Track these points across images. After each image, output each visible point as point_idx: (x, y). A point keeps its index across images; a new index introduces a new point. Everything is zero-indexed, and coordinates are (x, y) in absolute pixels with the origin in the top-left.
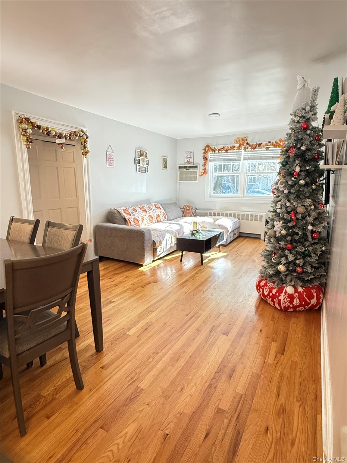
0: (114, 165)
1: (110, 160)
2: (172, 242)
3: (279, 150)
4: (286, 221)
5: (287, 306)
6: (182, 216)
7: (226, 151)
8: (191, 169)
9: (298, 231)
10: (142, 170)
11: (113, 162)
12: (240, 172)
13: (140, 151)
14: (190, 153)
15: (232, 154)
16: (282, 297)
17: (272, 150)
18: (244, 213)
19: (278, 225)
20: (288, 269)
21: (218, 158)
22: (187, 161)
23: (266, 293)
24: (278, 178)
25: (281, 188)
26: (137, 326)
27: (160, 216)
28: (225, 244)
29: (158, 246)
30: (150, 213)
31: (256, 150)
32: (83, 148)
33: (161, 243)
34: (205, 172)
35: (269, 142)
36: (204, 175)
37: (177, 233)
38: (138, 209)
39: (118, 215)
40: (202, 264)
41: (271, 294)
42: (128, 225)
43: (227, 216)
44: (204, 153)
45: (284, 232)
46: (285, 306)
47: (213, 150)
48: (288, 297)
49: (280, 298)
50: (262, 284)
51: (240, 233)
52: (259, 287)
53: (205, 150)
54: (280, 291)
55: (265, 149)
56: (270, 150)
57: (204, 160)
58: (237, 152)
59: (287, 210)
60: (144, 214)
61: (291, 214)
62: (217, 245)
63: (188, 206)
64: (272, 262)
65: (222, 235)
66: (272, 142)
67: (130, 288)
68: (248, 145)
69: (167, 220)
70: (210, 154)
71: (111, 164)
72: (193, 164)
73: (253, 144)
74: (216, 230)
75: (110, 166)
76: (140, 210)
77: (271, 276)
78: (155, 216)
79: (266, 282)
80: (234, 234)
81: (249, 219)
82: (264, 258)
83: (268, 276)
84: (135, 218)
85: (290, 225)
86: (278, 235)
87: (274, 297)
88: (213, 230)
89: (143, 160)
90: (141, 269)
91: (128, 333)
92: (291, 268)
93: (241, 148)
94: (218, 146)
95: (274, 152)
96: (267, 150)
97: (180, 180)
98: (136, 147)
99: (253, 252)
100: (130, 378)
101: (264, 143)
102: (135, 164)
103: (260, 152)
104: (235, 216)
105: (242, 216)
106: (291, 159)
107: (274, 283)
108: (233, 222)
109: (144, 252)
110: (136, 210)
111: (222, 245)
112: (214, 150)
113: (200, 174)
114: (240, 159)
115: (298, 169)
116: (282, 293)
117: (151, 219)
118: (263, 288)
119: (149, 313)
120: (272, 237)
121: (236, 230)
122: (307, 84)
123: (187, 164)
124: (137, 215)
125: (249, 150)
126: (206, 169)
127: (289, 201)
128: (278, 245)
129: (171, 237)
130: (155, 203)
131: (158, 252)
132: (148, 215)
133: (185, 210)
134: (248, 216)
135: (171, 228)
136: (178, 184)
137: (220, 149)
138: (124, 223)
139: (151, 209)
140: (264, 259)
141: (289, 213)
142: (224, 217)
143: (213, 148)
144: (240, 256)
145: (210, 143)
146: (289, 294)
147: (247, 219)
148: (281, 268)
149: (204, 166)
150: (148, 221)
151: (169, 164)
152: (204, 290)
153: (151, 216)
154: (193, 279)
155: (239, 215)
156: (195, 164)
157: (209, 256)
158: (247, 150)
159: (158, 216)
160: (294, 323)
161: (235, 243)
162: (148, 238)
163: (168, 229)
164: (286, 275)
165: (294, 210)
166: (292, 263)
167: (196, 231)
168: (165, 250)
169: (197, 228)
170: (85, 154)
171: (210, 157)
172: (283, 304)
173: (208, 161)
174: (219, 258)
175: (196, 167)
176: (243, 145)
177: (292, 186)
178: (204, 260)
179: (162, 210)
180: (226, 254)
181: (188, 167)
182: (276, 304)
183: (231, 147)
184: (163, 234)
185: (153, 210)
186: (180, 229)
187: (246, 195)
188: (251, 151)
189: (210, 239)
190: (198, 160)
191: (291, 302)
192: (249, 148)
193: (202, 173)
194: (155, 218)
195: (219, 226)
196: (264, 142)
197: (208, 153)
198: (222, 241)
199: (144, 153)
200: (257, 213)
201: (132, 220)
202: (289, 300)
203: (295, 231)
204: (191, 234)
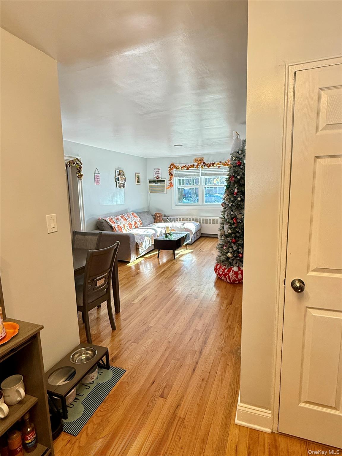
0: (100, 184)
1: (97, 180)
2: (150, 243)
3: (227, 168)
4: (231, 224)
5: (234, 280)
6: (154, 222)
7: (188, 169)
8: (159, 184)
9: (239, 230)
10: (121, 186)
11: (99, 181)
12: (199, 185)
13: (118, 170)
14: (158, 170)
15: (193, 171)
16: (230, 274)
17: (223, 168)
18: (204, 218)
19: (226, 227)
20: (233, 256)
21: (181, 174)
22: (156, 176)
23: (221, 273)
24: (225, 196)
25: (227, 202)
26: (138, 299)
27: (137, 223)
28: (191, 243)
29: (140, 247)
30: (129, 220)
31: (211, 167)
32: (78, 173)
33: (142, 244)
34: (171, 185)
35: (221, 162)
36: (170, 188)
37: (153, 236)
38: (120, 218)
39: (106, 223)
40: (175, 258)
41: (224, 273)
42: (114, 231)
43: (191, 221)
44: (170, 170)
45: (230, 231)
46: (233, 280)
47: (176, 168)
48: (235, 274)
49: (229, 275)
50: (218, 267)
51: (201, 234)
52: (216, 269)
53: (170, 167)
54: (229, 270)
55: (217, 167)
56: (221, 168)
57: (170, 176)
58: (196, 169)
59: (231, 217)
60: (125, 222)
61: (233, 220)
62: (185, 244)
63: (158, 214)
64: (224, 252)
65: (188, 236)
66: (222, 162)
67: (124, 278)
68: (204, 164)
69: (142, 226)
70: (174, 171)
71: (98, 183)
72: (161, 179)
73: (208, 164)
74: (183, 232)
75: (98, 185)
76: (121, 219)
77: (223, 262)
78: (133, 223)
79: (221, 266)
80: (197, 235)
81: (208, 222)
82: (219, 249)
83: (221, 261)
84: (118, 226)
85: (233, 226)
86: (226, 233)
87: (226, 274)
88: (180, 232)
89: (122, 178)
90: (128, 265)
91: (133, 303)
92: (235, 255)
93: (199, 166)
94: (181, 164)
95: (224, 170)
96: (219, 168)
97: (150, 192)
98: (116, 168)
99: (212, 248)
100: (142, 323)
101: (216, 163)
102: (115, 181)
103: (214, 170)
104: (197, 220)
105: (202, 220)
106: (232, 184)
107: (225, 266)
108: (196, 225)
109: (130, 251)
110: (119, 219)
111: (189, 244)
112: (178, 167)
113: (167, 187)
114: (198, 175)
115: (236, 190)
116: (231, 271)
117: (130, 226)
118: (219, 270)
119: (143, 292)
120: (223, 235)
121: (199, 232)
122: (239, 136)
123: (156, 179)
124: (120, 223)
125: (205, 168)
126: (172, 183)
127: (232, 211)
128: (227, 240)
129: (149, 239)
130: (132, 212)
131: (140, 252)
132: (128, 223)
133: (156, 217)
134: (207, 220)
135: (148, 232)
136: (149, 195)
137: (182, 167)
138: (111, 230)
139: (130, 218)
140: (219, 251)
141: (232, 219)
142: (188, 222)
143: (177, 166)
144: (203, 251)
145: (174, 162)
146: (235, 272)
147: (207, 223)
148: (229, 255)
149: (170, 180)
150: (128, 228)
151: (141, 180)
152: (179, 275)
153: (130, 224)
154: (170, 269)
155: (200, 219)
156: (163, 179)
157: (179, 253)
158: (203, 168)
159: (136, 223)
160: (238, 289)
161: (198, 243)
162: (133, 240)
163: (145, 233)
164: (233, 260)
165: (235, 217)
166: (236, 252)
167: (169, 233)
168: (145, 249)
169: (170, 232)
170: (80, 177)
171: (174, 173)
172: (232, 278)
173: (174, 176)
174: (186, 254)
175: (164, 181)
176: (201, 164)
177: (233, 202)
178: (176, 256)
179: (138, 218)
180: (192, 251)
181: (157, 181)
182: (227, 279)
183: (191, 166)
184: (142, 237)
185: (131, 218)
186: (155, 233)
187: (204, 203)
188: (207, 169)
189: (180, 239)
190: (165, 175)
191: (237, 277)
192: (205, 166)
193: (169, 186)
194: (134, 224)
195: (185, 229)
196: (217, 161)
197: (173, 170)
198: (188, 240)
199: (122, 172)
200: (213, 218)
201: (117, 227)
202: (235, 275)
203: (236, 231)
204: (165, 236)
